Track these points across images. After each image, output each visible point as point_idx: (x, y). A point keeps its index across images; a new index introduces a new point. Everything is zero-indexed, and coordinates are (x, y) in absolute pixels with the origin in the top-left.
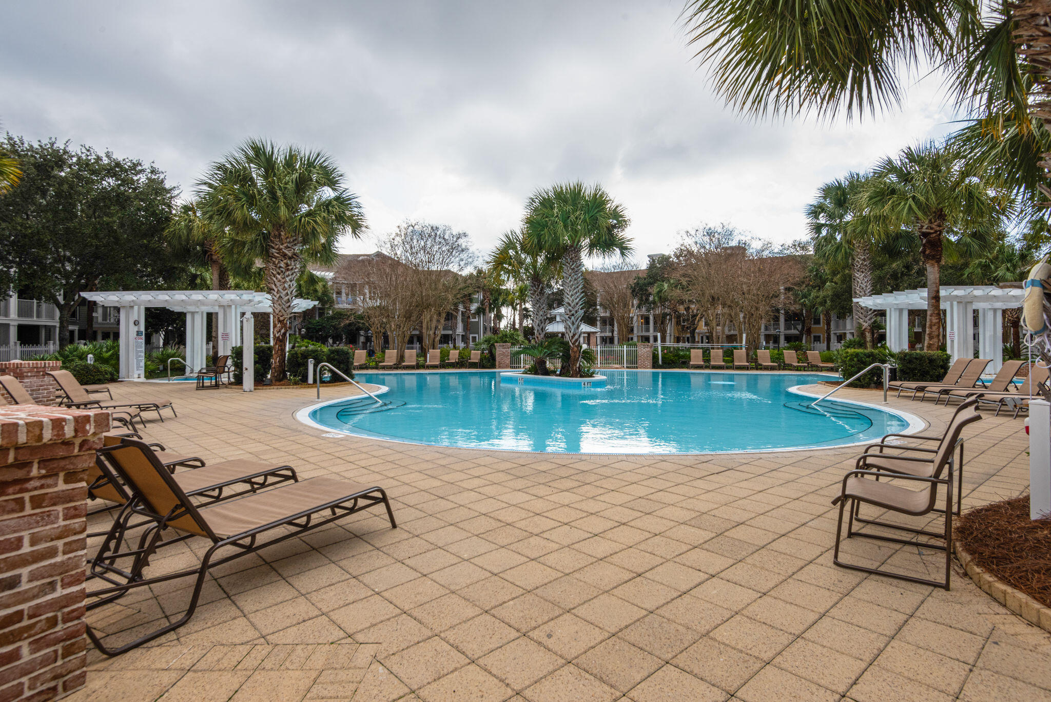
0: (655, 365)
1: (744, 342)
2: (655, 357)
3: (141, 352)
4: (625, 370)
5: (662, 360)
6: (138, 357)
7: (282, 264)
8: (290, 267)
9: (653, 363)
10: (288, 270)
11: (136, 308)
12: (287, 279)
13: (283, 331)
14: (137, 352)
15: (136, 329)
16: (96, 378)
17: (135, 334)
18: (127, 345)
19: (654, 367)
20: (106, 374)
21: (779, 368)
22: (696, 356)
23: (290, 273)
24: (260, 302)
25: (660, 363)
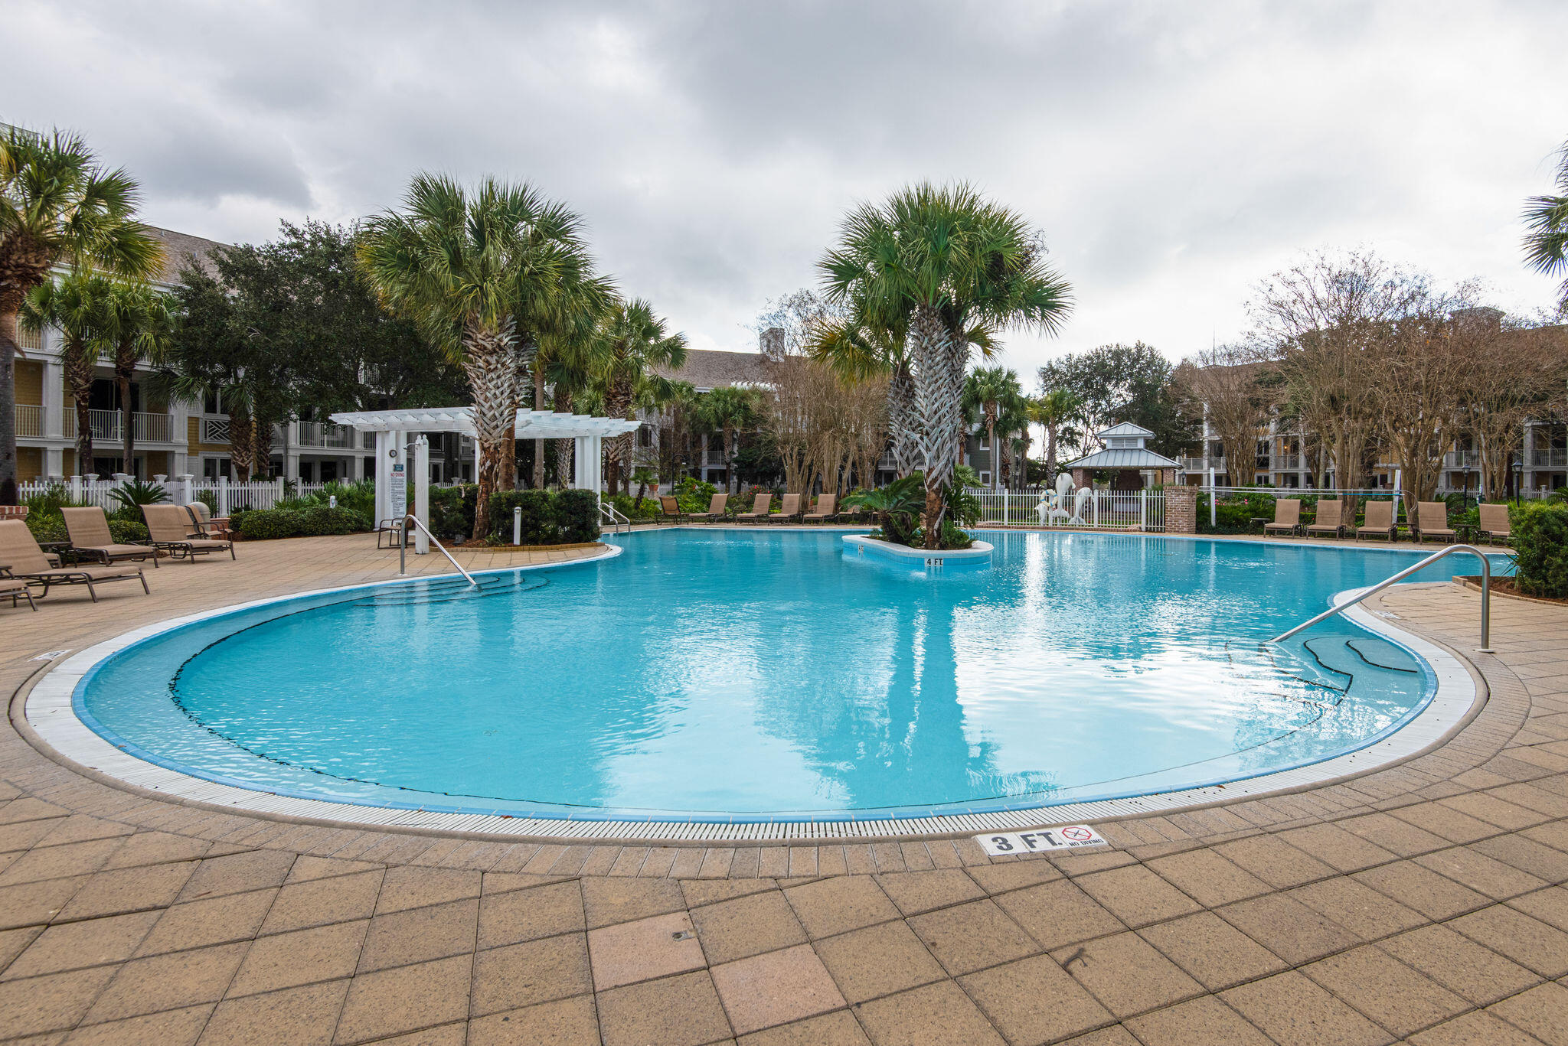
0: (1201, 524)
1: (1397, 487)
2: (1202, 514)
3: (401, 492)
4: (1145, 535)
5: (1217, 519)
6: (394, 499)
7: (481, 363)
8: (492, 367)
9: (1198, 523)
10: (490, 371)
11: (393, 434)
12: (491, 385)
13: (488, 464)
14: (394, 493)
15: (393, 461)
16: (335, 526)
17: (392, 468)
18: (383, 484)
19: (1199, 530)
20: (349, 521)
21: (1464, 539)
22: (1287, 509)
23: (493, 375)
24: (528, 423)
25: (1213, 523)
